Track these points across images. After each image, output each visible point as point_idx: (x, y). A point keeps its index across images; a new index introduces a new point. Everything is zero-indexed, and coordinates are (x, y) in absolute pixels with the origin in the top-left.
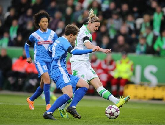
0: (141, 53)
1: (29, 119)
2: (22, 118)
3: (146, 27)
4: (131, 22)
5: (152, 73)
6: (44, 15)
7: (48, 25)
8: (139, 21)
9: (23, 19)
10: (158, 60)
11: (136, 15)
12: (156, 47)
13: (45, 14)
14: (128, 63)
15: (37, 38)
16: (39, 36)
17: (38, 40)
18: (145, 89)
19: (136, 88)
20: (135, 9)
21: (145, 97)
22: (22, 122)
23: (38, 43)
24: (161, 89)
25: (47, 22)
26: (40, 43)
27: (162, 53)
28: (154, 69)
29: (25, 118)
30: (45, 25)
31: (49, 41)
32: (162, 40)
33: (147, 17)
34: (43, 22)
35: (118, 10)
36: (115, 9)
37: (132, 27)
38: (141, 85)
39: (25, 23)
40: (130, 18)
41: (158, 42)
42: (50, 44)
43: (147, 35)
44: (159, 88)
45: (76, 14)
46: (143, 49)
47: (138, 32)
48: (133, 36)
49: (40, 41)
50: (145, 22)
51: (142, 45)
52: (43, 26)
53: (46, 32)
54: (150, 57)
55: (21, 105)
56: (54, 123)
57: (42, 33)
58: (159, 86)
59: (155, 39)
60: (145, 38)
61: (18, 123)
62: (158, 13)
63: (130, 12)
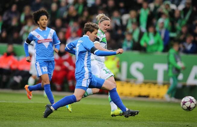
0: (128, 49)
1: (13, 117)
2: (6, 115)
3: (132, 23)
4: (117, 18)
5: (138, 69)
6: (44, 13)
7: (47, 23)
8: (126, 17)
9: (7, 15)
10: (144, 56)
11: (122, 11)
12: (142, 43)
13: (45, 11)
14: (113, 59)
15: (36, 37)
16: (38, 34)
17: (38, 38)
18: (131, 86)
19: (122, 85)
20: (122, 5)
21: (131, 94)
22: (6, 119)
23: (38, 42)
24: (147, 86)
25: (46, 20)
26: (40, 42)
27: (149, 50)
28: (140, 65)
29: (9, 116)
30: (44, 23)
31: (48, 39)
32: (148, 35)
33: (133, 13)
34: (43, 20)
35: (104, 6)
36: (101, 5)
37: (118, 23)
38: (127, 82)
39: (10, 19)
40: (116, 14)
41: (145, 37)
42: (50, 42)
43: (134, 31)
44: (145, 85)
45: (61, 10)
46: (130, 45)
47: (124, 28)
48: (119, 32)
49: (40, 40)
50: (132, 18)
51: (129, 41)
52: (42, 24)
53: (45, 30)
54: (136, 53)
55: (5, 103)
56: (39, 121)
57: (42, 32)
58: (145, 83)
59: (141, 35)
60: (131, 34)
61: (2, 121)
62: (145, 9)
63: (116, 7)
